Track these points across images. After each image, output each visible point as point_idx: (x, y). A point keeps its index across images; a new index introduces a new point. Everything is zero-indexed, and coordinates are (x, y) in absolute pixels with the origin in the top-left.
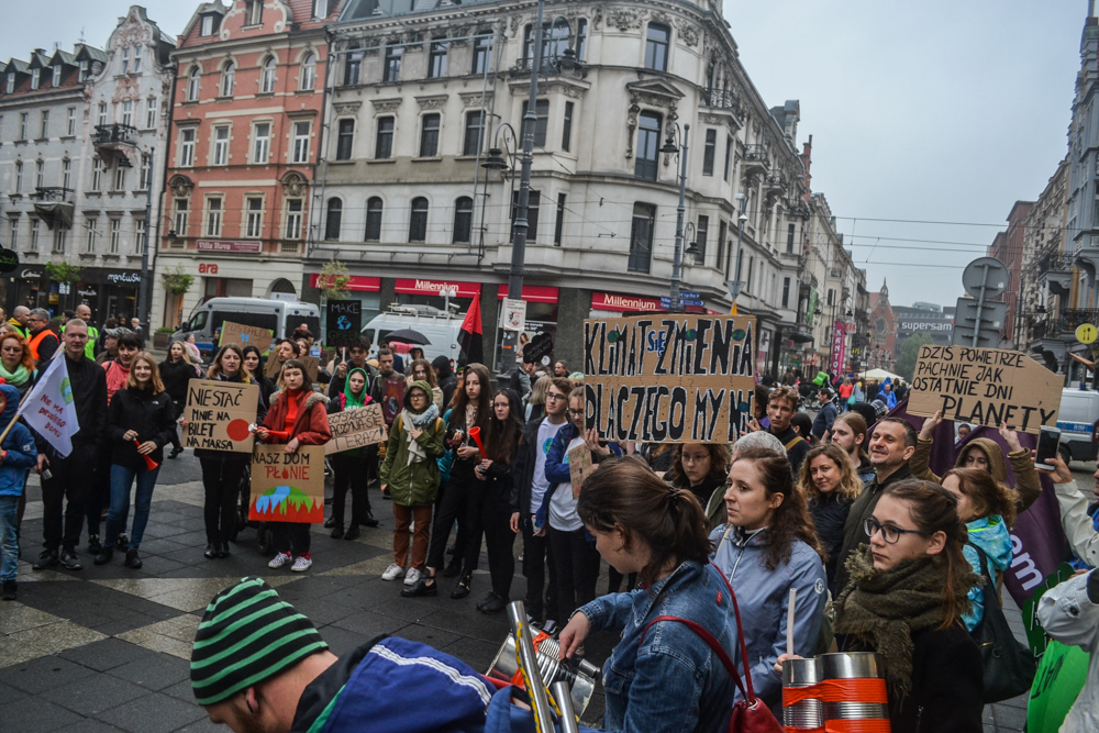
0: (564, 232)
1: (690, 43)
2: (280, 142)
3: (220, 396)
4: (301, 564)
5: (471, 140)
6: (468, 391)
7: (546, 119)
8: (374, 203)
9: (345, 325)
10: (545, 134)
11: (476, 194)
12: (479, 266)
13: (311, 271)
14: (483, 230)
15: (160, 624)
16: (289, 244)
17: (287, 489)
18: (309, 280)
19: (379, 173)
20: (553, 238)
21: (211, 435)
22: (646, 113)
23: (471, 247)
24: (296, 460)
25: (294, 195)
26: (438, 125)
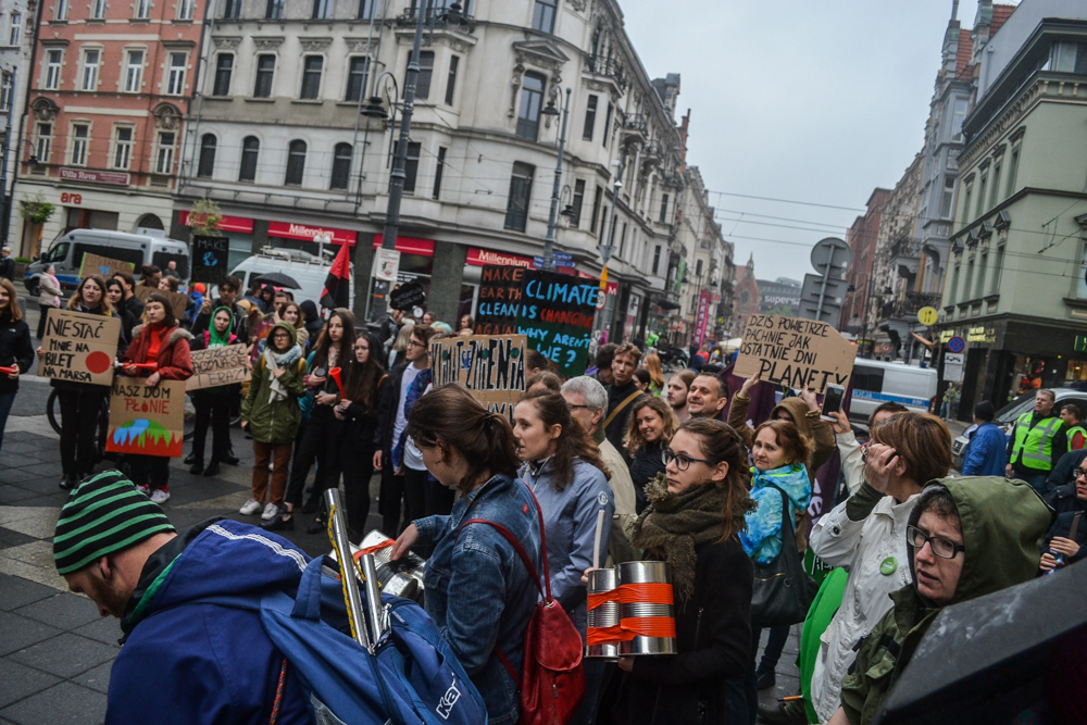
0: (443, 186)
1: (578, 7)
2: (154, 72)
3: (80, 327)
4: (159, 497)
5: (354, 86)
6: (331, 333)
7: (431, 71)
8: (250, 143)
9: (211, 261)
10: (429, 86)
11: (356, 142)
12: (355, 214)
13: (181, 208)
14: (362, 178)
15: (12, 549)
16: (158, 179)
17: (146, 422)
18: (179, 217)
19: (257, 113)
20: (432, 191)
21: (69, 366)
22: (530, 73)
23: (349, 195)
24: (156, 394)
25: (167, 128)
26: (320, 68)
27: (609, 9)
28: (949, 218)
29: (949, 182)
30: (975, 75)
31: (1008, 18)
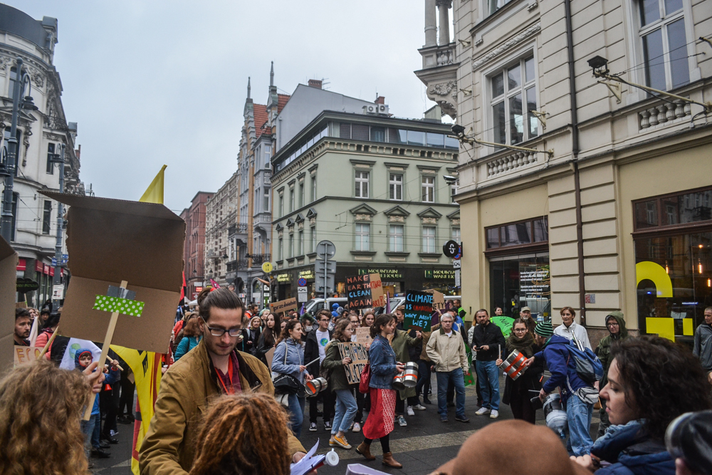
1: (39, 85)
27: (55, 85)
28: (269, 211)
29: (266, 192)
31: (287, 102)
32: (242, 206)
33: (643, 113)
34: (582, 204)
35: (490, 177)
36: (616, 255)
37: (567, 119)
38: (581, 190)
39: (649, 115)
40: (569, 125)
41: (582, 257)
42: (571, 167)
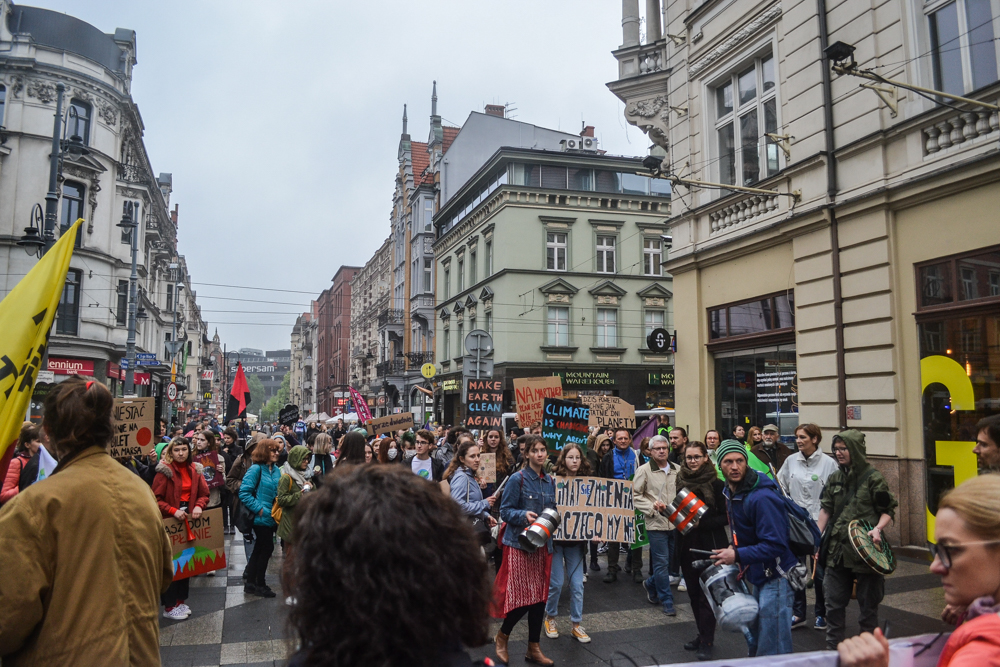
1: (109, 122)
22: (69, 183)
24: (198, 525)
27: (133, 122)
28: (431, 292)
29: (427, 264)
30: (436, 180)
31: (455, 137)
32: (397, 284)
33: (929, 130)
34: (842, 271)
35: (714, 234)
36: (890, 346)
37: (819, 144)
38: (840, 250)
39: (938, 133)
40: (822, 153)
41: (842, 351)
42: (825, 215)
